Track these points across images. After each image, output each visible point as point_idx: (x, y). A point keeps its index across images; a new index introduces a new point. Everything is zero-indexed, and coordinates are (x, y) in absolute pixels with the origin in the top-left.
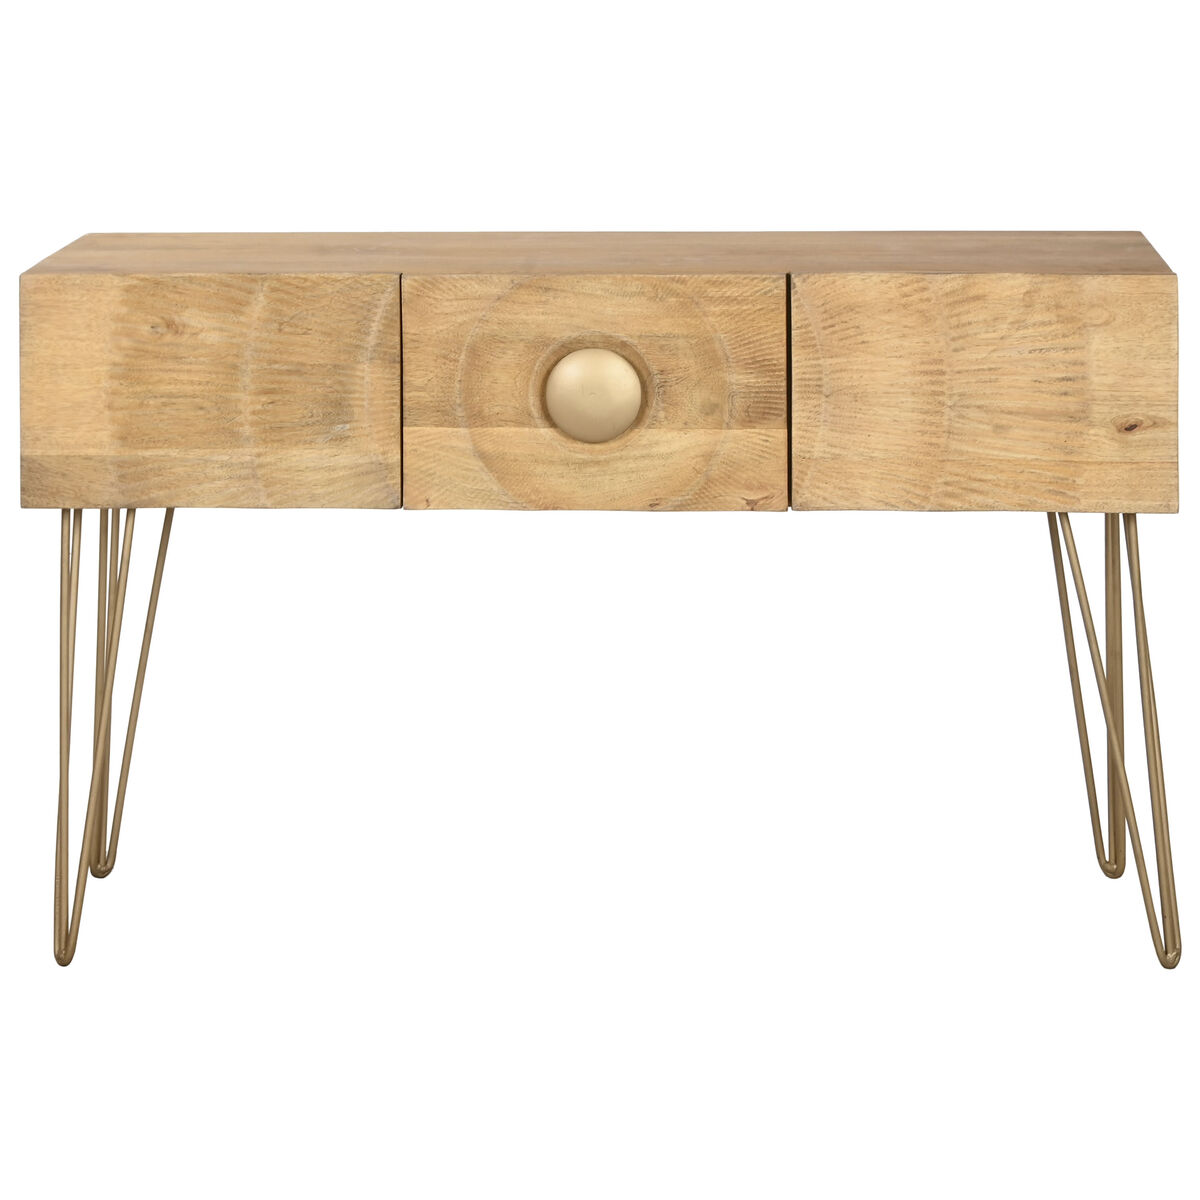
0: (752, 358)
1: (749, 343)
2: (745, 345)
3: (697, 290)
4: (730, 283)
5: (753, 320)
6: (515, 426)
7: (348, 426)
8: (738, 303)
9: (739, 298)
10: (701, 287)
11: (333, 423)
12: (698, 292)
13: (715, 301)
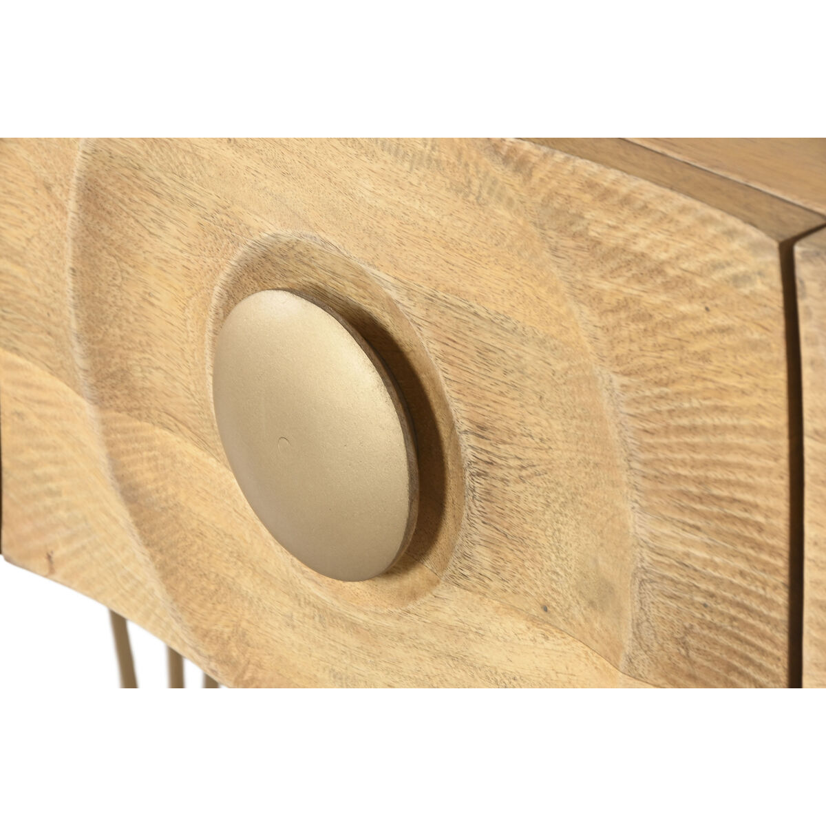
0: (699, 482)
1: (693, 430)
2: (681, 430)
3: (557, 203)
4: (645, 209)
5: (704, 357)
8: (667, 286)
9: (671, 272)
10: (568, 199)
12: (558, 212)
13: (606, 257)
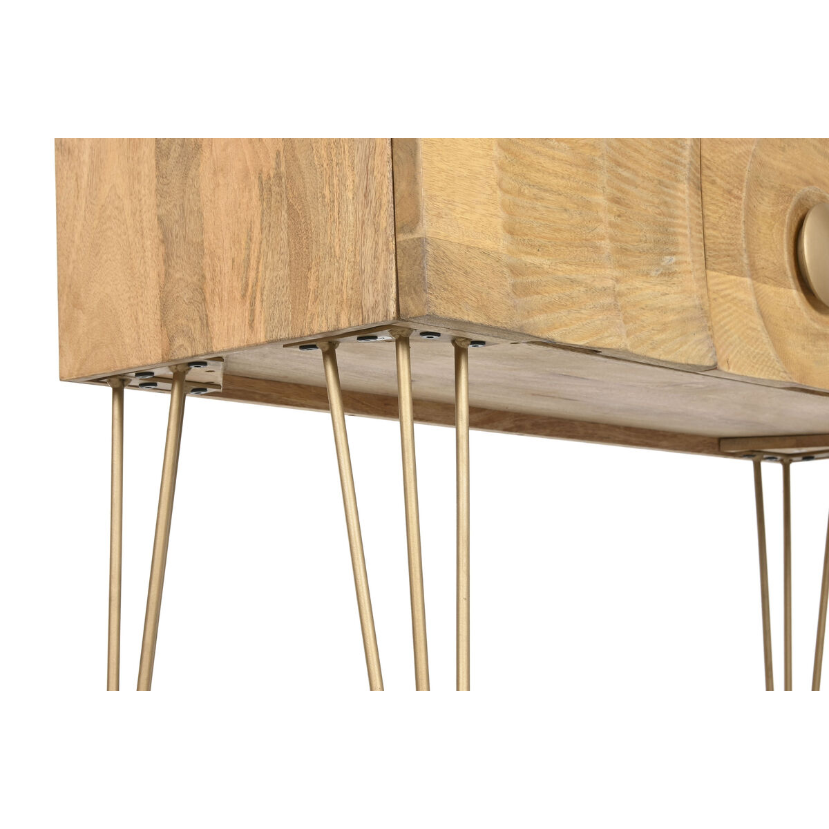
6: (775, 285)
7: (674, 259)
11: (661, 254)
